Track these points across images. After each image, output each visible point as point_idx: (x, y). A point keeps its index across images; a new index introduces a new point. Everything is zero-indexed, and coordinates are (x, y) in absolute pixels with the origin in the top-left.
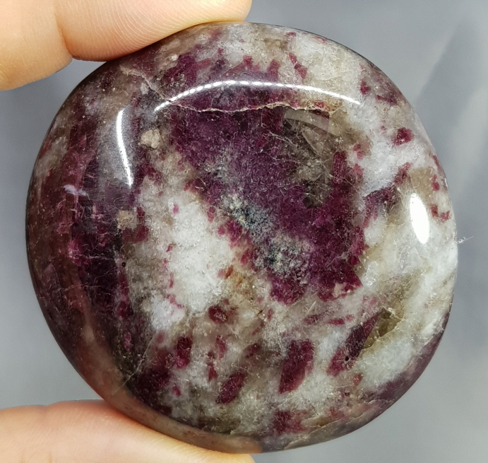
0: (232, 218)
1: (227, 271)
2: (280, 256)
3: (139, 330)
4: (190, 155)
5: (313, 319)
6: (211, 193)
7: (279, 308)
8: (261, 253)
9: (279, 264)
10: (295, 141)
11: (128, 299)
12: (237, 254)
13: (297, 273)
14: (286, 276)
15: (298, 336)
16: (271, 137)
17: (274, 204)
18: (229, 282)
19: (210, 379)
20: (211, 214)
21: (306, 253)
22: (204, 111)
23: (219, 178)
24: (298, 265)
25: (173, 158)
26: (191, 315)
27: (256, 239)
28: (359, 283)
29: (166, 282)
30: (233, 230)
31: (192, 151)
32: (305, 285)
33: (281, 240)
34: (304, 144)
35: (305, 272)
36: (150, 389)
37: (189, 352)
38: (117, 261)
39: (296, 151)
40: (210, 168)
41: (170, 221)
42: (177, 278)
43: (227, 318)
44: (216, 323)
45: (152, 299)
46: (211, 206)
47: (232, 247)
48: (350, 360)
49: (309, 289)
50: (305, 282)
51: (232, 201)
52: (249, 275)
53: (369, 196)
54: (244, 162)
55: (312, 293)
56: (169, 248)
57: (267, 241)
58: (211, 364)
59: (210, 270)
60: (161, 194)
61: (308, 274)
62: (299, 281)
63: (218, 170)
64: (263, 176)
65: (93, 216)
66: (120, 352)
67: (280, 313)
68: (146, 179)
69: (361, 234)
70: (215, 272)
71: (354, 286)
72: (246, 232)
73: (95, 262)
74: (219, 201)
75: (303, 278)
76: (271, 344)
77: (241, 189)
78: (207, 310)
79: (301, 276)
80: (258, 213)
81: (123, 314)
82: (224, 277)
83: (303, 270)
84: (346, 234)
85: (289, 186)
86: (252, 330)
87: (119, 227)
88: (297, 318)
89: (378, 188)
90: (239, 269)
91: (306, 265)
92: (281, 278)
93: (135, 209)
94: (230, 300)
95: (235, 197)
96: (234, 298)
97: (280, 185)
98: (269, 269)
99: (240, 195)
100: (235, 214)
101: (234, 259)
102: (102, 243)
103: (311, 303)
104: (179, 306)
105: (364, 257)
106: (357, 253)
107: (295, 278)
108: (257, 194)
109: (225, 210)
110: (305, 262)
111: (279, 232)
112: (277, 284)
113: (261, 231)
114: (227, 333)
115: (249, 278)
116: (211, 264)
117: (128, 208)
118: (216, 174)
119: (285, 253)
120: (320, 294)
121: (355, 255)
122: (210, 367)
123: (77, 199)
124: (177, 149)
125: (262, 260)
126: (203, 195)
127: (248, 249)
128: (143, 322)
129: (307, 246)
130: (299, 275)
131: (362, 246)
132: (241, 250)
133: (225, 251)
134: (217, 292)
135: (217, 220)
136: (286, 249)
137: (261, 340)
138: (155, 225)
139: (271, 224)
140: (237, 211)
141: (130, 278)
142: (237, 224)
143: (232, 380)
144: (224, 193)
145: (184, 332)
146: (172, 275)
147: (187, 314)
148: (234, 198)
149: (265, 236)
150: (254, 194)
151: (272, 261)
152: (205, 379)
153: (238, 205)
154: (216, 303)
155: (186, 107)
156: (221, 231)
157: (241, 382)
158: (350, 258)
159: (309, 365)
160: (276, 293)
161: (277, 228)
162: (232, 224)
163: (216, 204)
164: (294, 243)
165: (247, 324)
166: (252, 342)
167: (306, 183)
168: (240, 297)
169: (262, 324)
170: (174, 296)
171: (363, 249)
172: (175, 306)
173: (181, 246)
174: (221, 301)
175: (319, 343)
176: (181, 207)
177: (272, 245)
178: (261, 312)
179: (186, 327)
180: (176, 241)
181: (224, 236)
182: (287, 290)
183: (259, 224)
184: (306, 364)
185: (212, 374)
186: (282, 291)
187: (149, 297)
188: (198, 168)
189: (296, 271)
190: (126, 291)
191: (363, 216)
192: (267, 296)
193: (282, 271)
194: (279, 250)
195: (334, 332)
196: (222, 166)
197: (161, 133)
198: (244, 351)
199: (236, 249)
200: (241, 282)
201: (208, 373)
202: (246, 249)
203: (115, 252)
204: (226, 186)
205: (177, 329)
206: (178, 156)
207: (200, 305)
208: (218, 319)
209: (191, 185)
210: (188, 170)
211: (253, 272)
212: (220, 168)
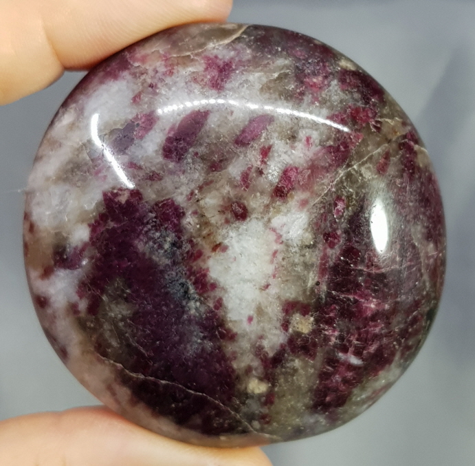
0: (200, 295)
1: (218, 250)
2: (167, 246)
3: (323, 217)
4: (223, 362)
5: (153, 177)
6: (213, 322)
7: (180, 199)
8: (183, 255)
9: (169, 239)
10: (127, 339)
11: (325, 249)
12: (204, 261)
13: (155, 226)
14: (166, 226)
15: (171, 165)
16: (147, 351)
17: (159, 293)
18: (219, 239)
19: (270, 148)
20: (219, 304)
21: (142, 240)
22: (201, 394)
23: (202, 332)
24: (152, 232)
25: (238, 365)
26: (266, 219)
27: (183, 269)
28: (105, 195)
29: (280, 257)
30: (204, 284)
31: (220, 365)
32: (151, 212)
33: (162, 260)
34: (120, 335)
35: (148, 223)
37: (280, 181)
38: (324, 287)
39: (129, 331)
40: (209, 345)
41: (260, 311)
42: (268, 258)
43: (232, 206)
44: (243, 204)
45: (299, 243)
46: (216, 311)
47: (208, 269)
48: (136, 123)
49: (148, 207)
50: (150, 214)
51: (197, 309)
52: (199, 239)
53: (76, 268)
54: (177, 338)
55: (147, 202)
56: (267, 286)
57: (174, 263)
58: (263, 162)
59: (233, 256)
60: (261, 337)
61: (145, 221)
62: (156, 217)
63: (201, 339)
64: (162, 320)
65: (336, 334)
66: (354, 196)
67: (182, 194)
68: (271, 355)
69: (91, 239)
70: (230, 252)
71: (109, 194)
72: (191, 277)
73: (348, 291)
74: (208, 313)
75: (152, 218)
76: (200, 166)
77: (185, 316)
78: (248, 219)
79: (153, 221)
80: (176, 291)
81: (335, 236)
82: (222, 245)
83: (149, 226)
84: (105, 243)
85: (142, 303)
86: (212, 185)
87: (312, 319)
88: (168, 183)
89: (68, 271)
90: (206, 247)
91: (145, 229)
92: (170, 226)
93: (290, 330)
94: (223, 221)
95: (193, 312)
96: (220, 223)
97: (149, 307)
98: (179, 238)
99: (188, 311)
100: (197, 296)
101: (209, 257)
102: (335, 308)
103: (150, 195)
104: (274, 230)
105: (94, 217)
106: (99, 224)
107: (158, 222)
108: (172, 306)
109: (204, 304)
110: (147, 232)
111: (161, 268)
112: (175, 221)
113: (177, 274)
114: (238, 189)
115: (199, 236)
116: (232, 260)
117: (298, 334)
118: (204, 338)
119: (161, 247)
120: (141, 199)
121: (101, 222)
122: (265, 160)
123: (349, 351)
124: (233, 371)
125: (183, 248)
126: (221, 323)
127: (193, 262)
128: (316, 224)
129: (141, 246)
130: (154, 224)
131: (94, 228)
132: (200, 263)
133: (215, 268)
134: (232, 234)
135: (215, 297)
136: (159, 251)
137: (207, 173)
138: (275, 311)
139: (167, 277)
140: (194, 299)
141: (316, 269)
142: (196, 288)
143: (249, 140)
144: (201, 318)
145: (278, 203)
146: (272, 262)
147: (269, 220)
148: (194, 311)
149: (174, 268)
150: (175, 308)
151: (174, 244)
152: (275, 148)
153: (192, 304)
154: (237, 223)
155: (217, 402)
156: (214, 286)
157: (241, 135)
158: (106, 222)
159: (172, 133)
160: (179, 213)
161: (162, 272)
162: (202, 288)
163: (211, 312)
164: (152, 252)
165: (214, 193)
166: (216, 174)
167: (126, 300)
168: (213, 221)
169: (200, 188)
170: (276, 241)
171: (93, 225)
172: (278, 231)
173: (255, 285)
174: (232, 223)
175: (156, 151)
176: (245, 319)
177: (171, 258)
178: (198, 201)
179: (274, 208)
180: (257, 292)
181: (212, 281)
182: (169, 214)
183: (177, 280)
184: (174, 134)
185: (266, 152)
186: (174, 214)
187: (302, 247)
188: (219, 348)
189: (157, 227)
190: (325, 257)
191: (86, 253)
192: (189, 213)
193: (169, 232)
194: (166, 251)
195: (140, 156)
196: (197, 343)
197: (246, 388)
198: (225, 168)
199: (204, 267)
200: (209, 235)
201: (270, 154)
202: (195, 263)
203: (324, 297)
204: (197, 323)
205: (283, 209)
206: (235, 365)
207: (253, 225)
208: (240, 207)
209: (230, 335)
210: (230, 348)
211: (195, 241)
212: (199, 341)
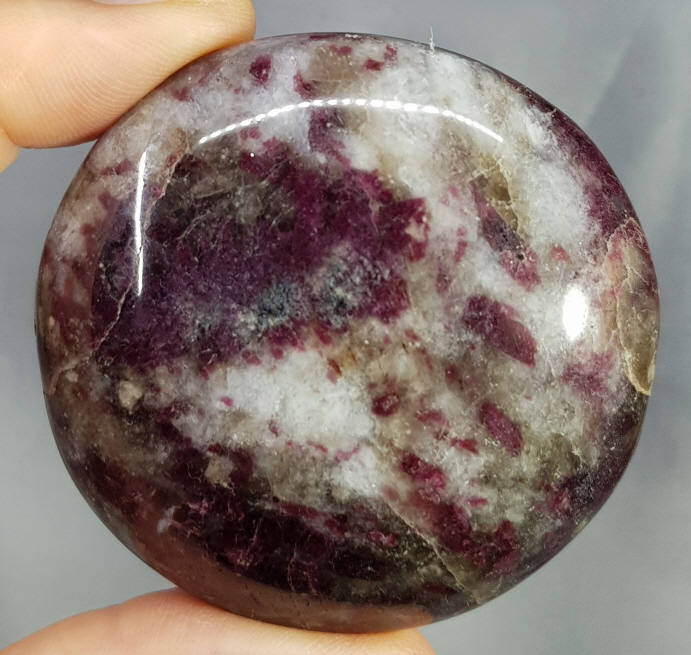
0: (265, 333)
1: (331, 368)
2: (339, 291)
3: (370, 517)
4: (166, 353)
5: (443, 280)
6: (225, 346)
7: (409, 319)
8: (326, 314)
9: (349, 296)
10: (202, 211)
11: (324, 514)
12: (316, 346)
13: (370, 277)
14: (370, 294)
15: (458, 309)
16: (184, 240)
17: (270, 271)
18: (347, 371)
19: (474, 451)
20: (252, 359)
21: (350, 254)
22: (119, 312)
23: (210, 328)
24: (361, 271)
25: (162, 377)
26: (373, 440)
27: (305, 313)
28: (420, 202)
29: (318, 454)
30: (282, 339)
31: (163, 349)
32: (391, 273)
33: (320, 280)
34: (211, 201)
35: (375, 266)
36: (465, 537)
37: (425, 464)
38: (269, 507)
39: (215, 215)
40: (191, 335)
41: (239, 416)
42: (316, 438)
43: (394, 394)
44: (396, 411)
45: (335, 483)
46: (241, 353)
47: (302, 349)
48: (523, 254)
49: (399, 270)
50: (388, 272)
51: (245, 324)
52: (348, 342)
53: (311, 143)
54: (201, 288)
55: (406, 268)
56: (274, 431)
57: (313, 300)
58: (454, 442)
59: (321, 390)
60: (201, 412)
61: (378, 263)
62: (383, 280)
63: (199, 326)
64: (229, 270)
65: (203, 512)
66: (397, 555)
67: (416, 322)
68: (176, 423)
69: (354, 172)
70: (328, 383)
71: (420, 209)
72: (291, 323)
73: (261, 535)
74: (239, 341)
75: (381, 273)
76: (456, 351)
77: (234, 306)
78: (374, 416)
79: (377, 275)
80: (273, 298)
81: (342, 530)
82: (338, 375)
83: (370, 268)
84: (349, 193)
85: (255, 242)
86: (425, 368)
87: (225, 485)
88: (432, 301)
89: (307, 127)
90: (336, 351)
91: (366, 261)
92: (369, 301)
93: (210, 454)
94: (372, 380)
95: (241, 318)
96: (371, 375)
97: (249, 253)
98: (351, 313)
99: (242, 310)
100: (263, 327)
101: (321, 353)
102: (240, 516)
103: (417, 274)
104: (356, 450)
105: (387, 182)
106: (378, 188)
107: (375, 283)
108: (250, 287)
109: (252, 337)
110: (361, 262)
111: (307, 279)
112: (375, 309)
113: (297, 302)
114: (418, 404)
115: (352, 343)
116: (315, 386)
117: (205, 463)
118: (203, 331)
119: (339, 282)
120: (411, 259)
121: (380, 191)
122: (457, 444)
123: (176, 522)
124: (153, 367)
125: (335, 316)
126: (222, 358)
127: (315, 329)
128: (362, 507)
129: (342, 250)
130: (374, 276)
131: (371, 178)
132: (313, 338)
133: (305, 360)
134: (354, 392)
135: (262, 354)
136: (333, 280)
137: (444, 362)
138: (237, 438)
139: (294, 285)
140: (260, 322)
141: (296, 500)
142: (276, 329)
143: (487, 423)
144: (231, 330)
145: (394, 459)
146: (310, 443)
147: (369, 444)
148: (242, 320)
149: (306, 299)
150: (247, 291)
151: (342, 303)
152: (474, 457)
153: (252, 318)
154: (369, 400)
155: (107, 334)
156: (278, 354)
157: (496, 411)
158: (381, 199)
159: (506, 312)
160: (388, 315)
161: (302, 279)
162: (274, 336)
163: (241, 346)
164: (331, 266)
165: (414, 371)
166: (442, 375)
167: (261, 218)
168: (373, 365)
169: (423, 351)
170: (340, 451)
171: (376, 178)
172: (354, 456)
173: (277, 415)
174: (369, 393)
175: (480, 286)
176: (227, 393)
177: (321, 296)
178: (404, 346)
179: (388, 453)
180: (268, 418)
181: (285, 353)
182: (387, 299)
183: (288, 301)
184: (503, 314)
185: (469, 445)
186: (387, 307)
187: (329, 485)
188: (186, 351)
189: (368, 278)
190: (312, 513)
191: (334, 161)
192: (386, 330)
193: (360, 297)
194: (332, 289)
195: (473, 260)
196: (195, 318)
197: (127, 380)
198: (450, 388)
199: (307, 345)
200: (353, 357)
201: (465, 451)
202: (313, 331)
203: (257, 504)
204: (223, 323)
205: (385, 466)
206: (162, 370)
207: (364, 423)
208: (392, 407)
209: (205, 368)
210: (185, 365)
211: (346, 335)
212: (197, 322)
